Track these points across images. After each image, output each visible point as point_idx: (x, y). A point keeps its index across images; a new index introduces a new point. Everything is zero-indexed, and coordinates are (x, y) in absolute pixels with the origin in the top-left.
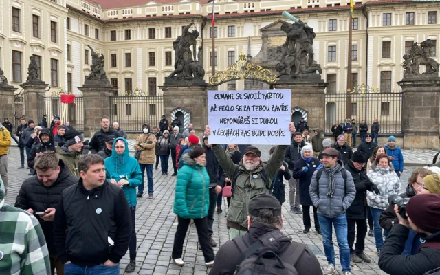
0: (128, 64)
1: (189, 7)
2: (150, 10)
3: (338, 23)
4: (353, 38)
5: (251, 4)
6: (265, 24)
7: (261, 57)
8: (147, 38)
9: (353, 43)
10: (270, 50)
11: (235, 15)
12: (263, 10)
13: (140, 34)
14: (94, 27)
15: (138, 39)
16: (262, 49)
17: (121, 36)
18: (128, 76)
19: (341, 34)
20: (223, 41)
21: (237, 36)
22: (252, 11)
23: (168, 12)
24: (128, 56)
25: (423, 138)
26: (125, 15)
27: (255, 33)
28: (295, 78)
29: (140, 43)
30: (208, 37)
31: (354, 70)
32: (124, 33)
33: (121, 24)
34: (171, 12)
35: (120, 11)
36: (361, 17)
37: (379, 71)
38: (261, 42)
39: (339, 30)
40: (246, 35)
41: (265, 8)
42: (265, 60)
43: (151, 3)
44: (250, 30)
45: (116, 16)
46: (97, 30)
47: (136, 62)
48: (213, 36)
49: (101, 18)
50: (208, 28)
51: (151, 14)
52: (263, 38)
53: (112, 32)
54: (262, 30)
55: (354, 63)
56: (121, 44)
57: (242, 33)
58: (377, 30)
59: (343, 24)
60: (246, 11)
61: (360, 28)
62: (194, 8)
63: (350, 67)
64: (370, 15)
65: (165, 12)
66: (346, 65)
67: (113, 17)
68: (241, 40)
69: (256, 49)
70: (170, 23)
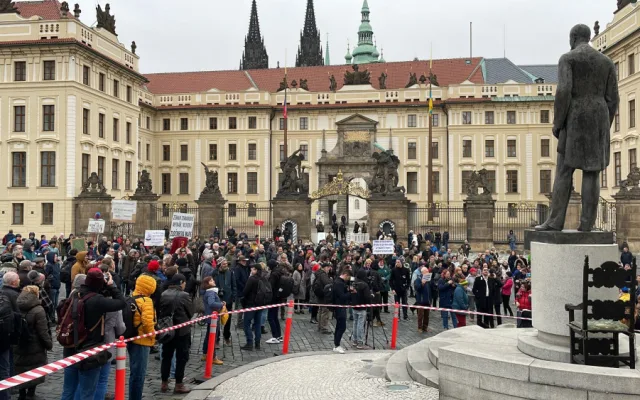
0: (184, 157)
1: (257, 97)
2: (213, 98)
3: (418, 118)
4: (433, 135)
5: (325, 95)
6: (341, 117)
7: (337, 152)
8: (208, 128)
9: (433, 140)
10: (346, 145)
11: (308, 106)
12: (338, 102)
13: (198, 123)
14: (146, 115)
15: (197, 129)
16: (338, 144)
17: (175, 125)
18: (184, 170)
19: (421, 131)
20: (295, 134)
21: (310, 129)
22: (327, 103)
23: (232, 101)
24: (184, 149)
25: (482, 244)
26: (181, 102)
27: (330, 126)
28: (384, 195)
29: (199, 134)
30: (278, 128)
31: (434, 169)
32: (179, 122)
33: (176, 113)
34: (236, 101)
35: (175, 97)
36: (441, 115)
37: (460, 170)
38: (337, 136)
39: (418, 126)
40: (320, 128)
41: (341, 100)
42: (342, 155)
43: (213, 90)
44: (325, 123)
45: (170, 102)
46: (148, 118)
47: (193, 153)
48: (284, 126)
49: (153, 105)
50: (277, 120)
51: (213, 102)
52: (339, 131)
53: (165, 120)
54: (337, 124)
55: (434, 161)
56: (176, 134)
57: (316, 125)
58: (458, 128)
59: (422, 121)
60: (320, 103)
61: (440, 126)
62: (262, 98)
63: (430, 166)
64: (450, 113)
65: (229, 101)
66: (427, 163)
67: (166, 103)
68: (315, 133)
69: (331, 144)
70: (236, 113)
